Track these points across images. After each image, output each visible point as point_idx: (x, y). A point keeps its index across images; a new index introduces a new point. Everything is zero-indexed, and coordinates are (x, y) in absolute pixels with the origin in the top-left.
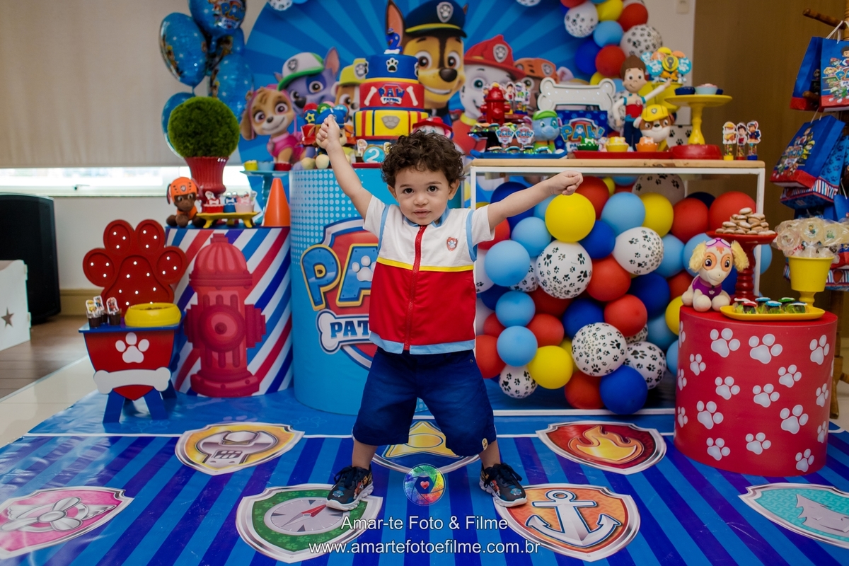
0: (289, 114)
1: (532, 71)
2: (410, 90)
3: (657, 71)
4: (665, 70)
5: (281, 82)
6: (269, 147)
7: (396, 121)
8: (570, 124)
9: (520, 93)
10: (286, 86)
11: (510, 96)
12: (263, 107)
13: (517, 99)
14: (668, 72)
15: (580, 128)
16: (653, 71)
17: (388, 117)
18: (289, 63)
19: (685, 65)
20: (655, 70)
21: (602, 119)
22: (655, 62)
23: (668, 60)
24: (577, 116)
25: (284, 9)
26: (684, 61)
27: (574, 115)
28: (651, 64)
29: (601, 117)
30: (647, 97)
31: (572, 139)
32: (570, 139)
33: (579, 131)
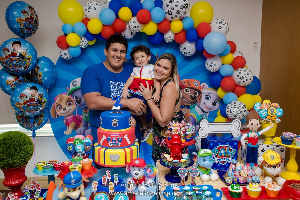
0: (73, 107)
1: (189, 85)
2: (126, 137)
3: (264, 115)
4: (268, 115)
5: (69, 91)
6: (65, 122)
7: (117, 157)
9: (189, 129)
10: (72, 93)
11: (183, 132)
12: (61, 103)
13: (187, 133)
14: (271, 116)
16: (262, 115)
17: (113, 155)
18: (73, 82)
20: (263, 115)
21: (235, 144)
22: (263, 111)
23: (271, 110)
24: (221, 144)
25: (68, 59)
26: (279, 109)
27: (220, 143)
28: (261, 112)
29: (234, 143)
30: (260, 133)
31: (218, 156)
32: (217, 156)
33: (223, 152)
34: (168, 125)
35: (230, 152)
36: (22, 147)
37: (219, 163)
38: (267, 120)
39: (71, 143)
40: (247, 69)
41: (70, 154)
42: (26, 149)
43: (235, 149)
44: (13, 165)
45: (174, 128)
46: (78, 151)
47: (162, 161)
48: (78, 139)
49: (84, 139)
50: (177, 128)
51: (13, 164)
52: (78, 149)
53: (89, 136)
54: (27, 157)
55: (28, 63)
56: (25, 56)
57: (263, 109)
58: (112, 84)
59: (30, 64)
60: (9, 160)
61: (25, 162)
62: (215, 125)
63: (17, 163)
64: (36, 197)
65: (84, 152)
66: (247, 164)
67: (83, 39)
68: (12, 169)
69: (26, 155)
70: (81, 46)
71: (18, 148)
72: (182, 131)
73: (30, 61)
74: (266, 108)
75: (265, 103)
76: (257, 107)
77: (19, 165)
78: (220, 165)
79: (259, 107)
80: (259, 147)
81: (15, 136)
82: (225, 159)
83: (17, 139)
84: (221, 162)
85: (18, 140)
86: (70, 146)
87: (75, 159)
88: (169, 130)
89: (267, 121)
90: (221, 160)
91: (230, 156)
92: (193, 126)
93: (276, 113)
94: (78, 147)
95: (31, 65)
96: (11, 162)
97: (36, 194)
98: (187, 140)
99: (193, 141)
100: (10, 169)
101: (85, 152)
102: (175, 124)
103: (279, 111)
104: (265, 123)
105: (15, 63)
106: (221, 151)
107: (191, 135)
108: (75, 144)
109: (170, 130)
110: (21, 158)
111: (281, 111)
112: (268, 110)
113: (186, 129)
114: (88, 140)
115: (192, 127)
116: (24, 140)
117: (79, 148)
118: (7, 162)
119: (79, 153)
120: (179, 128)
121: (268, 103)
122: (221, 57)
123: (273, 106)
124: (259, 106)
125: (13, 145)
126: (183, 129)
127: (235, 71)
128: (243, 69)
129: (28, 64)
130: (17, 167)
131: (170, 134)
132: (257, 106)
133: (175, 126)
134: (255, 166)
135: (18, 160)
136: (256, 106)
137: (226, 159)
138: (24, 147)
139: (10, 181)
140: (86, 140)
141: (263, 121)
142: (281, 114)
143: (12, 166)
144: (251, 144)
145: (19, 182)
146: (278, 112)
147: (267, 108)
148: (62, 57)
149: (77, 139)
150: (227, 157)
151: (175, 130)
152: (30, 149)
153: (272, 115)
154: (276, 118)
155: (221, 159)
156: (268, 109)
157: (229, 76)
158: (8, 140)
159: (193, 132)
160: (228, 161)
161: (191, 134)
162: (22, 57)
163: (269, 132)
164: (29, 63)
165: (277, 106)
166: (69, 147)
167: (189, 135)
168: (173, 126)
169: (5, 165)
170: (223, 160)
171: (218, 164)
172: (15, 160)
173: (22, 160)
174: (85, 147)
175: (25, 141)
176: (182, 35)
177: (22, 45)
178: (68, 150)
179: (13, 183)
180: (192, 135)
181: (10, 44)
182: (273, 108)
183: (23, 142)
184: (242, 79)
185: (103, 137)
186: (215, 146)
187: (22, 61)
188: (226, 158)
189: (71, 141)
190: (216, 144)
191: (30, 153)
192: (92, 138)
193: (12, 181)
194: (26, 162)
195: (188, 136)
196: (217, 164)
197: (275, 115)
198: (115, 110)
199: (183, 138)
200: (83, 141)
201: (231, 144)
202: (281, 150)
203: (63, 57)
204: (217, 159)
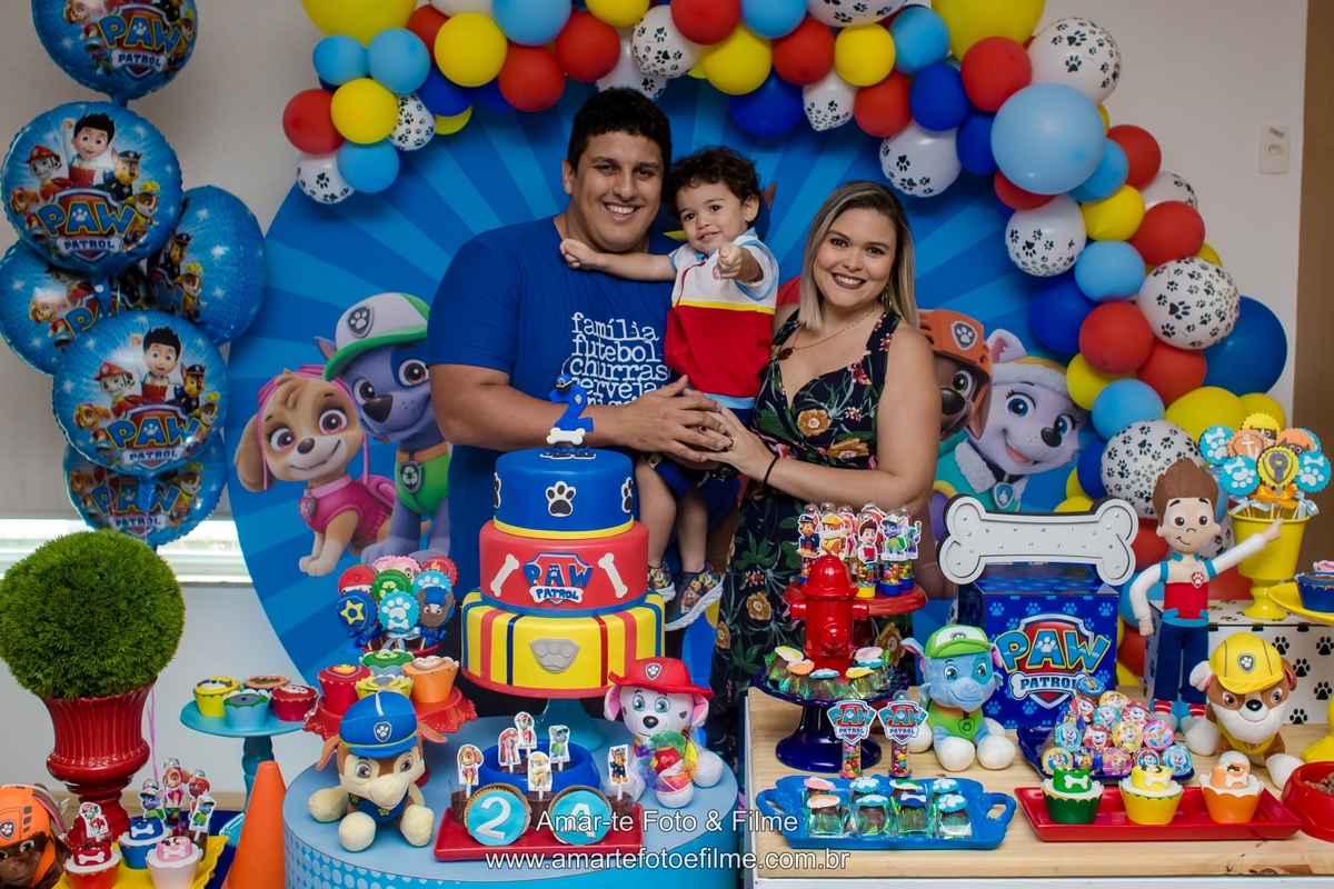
0: (352, 435)
1: (928, 338)
2: (607, 563)
3: (1243, 485)
4: (1262, 482)
5: (333, 359)
7: (567, 651)
8: (1020, 630)
9: (895, 541)
10: (345, 370)
11: (869, 553)
13: (885, 556)
14: (1272, 488)
15: (1047, 639)
16: (1235, 485)
17: (547, 643)
18: (352, 316)
19: (1316, 471)
20: (1239, 482)
21: (1103, 614)
22: (1240, 462)
23: (1273, 459)
24: (1039, 609)
25: (336, 201)
26: (1313, 458)
27: (1032, 607)
28: (1228, 468)
29: (1100, 609)
30: (1221, 563)
31: (1027, 667)
32: (1021, 666)
33: (1047, 646)
34: (803, 522)
35: (1083, 650)
36: (141, 600)
37: (1028, 698)
38: (1257, 505)
39: (357, 588)
40: (1206, 264)
41: (353, 637)
42: (155, 615)
43: (1104, 634)
44: (101, 683)
45: (825, 535)
46: (390, 627)
47: (767, 677)
48: (390, 574)
49: (416, 573)
50: (841, 533)
51: (98, 679)
52: (392, 616)
53: (438, 563)
54: (159, 648)
55: (140, 218)
56: (130, 187)
57: (1236, 455)
58: (581, 325)
59: (151, 223)
60: (86, 658)
61: (147, 671)
62: (1015, 526)
63: (117, 675)
64: (199, 826)
65: (417, 630)
66: (1156, 703)
67: (411, 106)
68: (95, 702)
69: (156, 639)
70: (400, 143)
71: (123, 605)
72: (862, 547)
73: (152, 206)
74: (1254, 453)
75: (1251, 428)
76: (1214, 445)
77: (123, 681)
78: (1035, 708)
79: (1226, 445)
80: (1214, 628)
81: (111, 553)
82: (1058, 679)
83: (121, 567)
84: (1041, 694)
85: (124, 570)
86: (355, 602)
87: (378, 656)
88: (804, 542)
89: (1258, 513)
90: (1037, 685)
91: (1079, 667)
92: (916, 528)
93: (1297, 476)
94: (391, 608)
95: (156, 227)
96: (91, 667)
97: (197, 815)
98: (882, 591)
99: (915, 594)
100: (82, 702)
101: (422, 633)
102: (830, 517)
103: (1310, 465)
104: (1249, 518)
105: (81, 217)
106: (1040, 643)
107: (905, 571)
108: (378, 594)
109: (809, 543)
110: (134, 650)
111: (1322, 464)
112: (1260, 460)
113: (880, 537)
114: (436, 581)
115: (913, 531)
116: (147, 573)
117: (398, 612)
118: (78, 666)
119: (393, 636)
120: (852, 536)
121: (1266, 430)
122: (1084, 203)
123: (1288, 442)
124: (1222, 442)
125: (103, 593)
126: (868, 538)
127: (1151, 276)
128: (1187, 268)
129: (142, 220)
130: (114, 691)
131: (811, 560)
132: (1213, 440)
133: (829, 525)
134: (1194, 714)
135: (124, 660)
136: (1209, 441)
137: (1063, 680)
138: (148, 603)
139: (78, 759)
140: (428, 578)
141: (1238, 509)
142: (1321, 478)
143: (95, 685)
144: (1175, 611)
145: (120, 764)
146: (1308, 469)
147: (1258, 450)
148: (307, 190)
149: (385, 573)
150: (1066, 670)
151: (831, 543)
152: (173, 614)
153: (1277, 482)
154: (1297, 500)
155: (1038, 678)
156: (1260, 456)
157: (1125, 302)
158: (82, 568)
159: (915, 556)
160: (1070, 689)
161: (907, 566)
162: (116, 187)
163: (1260, 557)
164: (147, 218)
165: (1304, 445)
166: (350, 605)
167: (895, 566)
168: (824, 524)
169: (69, 681)
170: (1049, 684)
171: (1027, 703)
172: (109, 657)
173: (135, 664)
174: (421, 610)
175: (151, 578)
176: (892, 98)
177: (116, 135)
178: (347, 622)
179: (95, 766)
180: (909, 571)
181: (62, 128)
182: (1285, 449)
183: (142, 582)
184: (1179, 313)
185: (504, 562)
186: (1012, 620)
187: (116, 209)
188: (1061, 678)
189: (358, 582)
190: (1017, 610)
191: (169, 632)
192: (452, 569)
193: (87, 756)
194: (151, 674)
195: (889, 572)
196: (1023, 702)
197: (1293, 482)
198: (561, 447)
199: (865, 579)
200: (412, 581)
201: (1086, 610)
202: (1318, 646)
203: (308, 193)
204: (1022, 681)
